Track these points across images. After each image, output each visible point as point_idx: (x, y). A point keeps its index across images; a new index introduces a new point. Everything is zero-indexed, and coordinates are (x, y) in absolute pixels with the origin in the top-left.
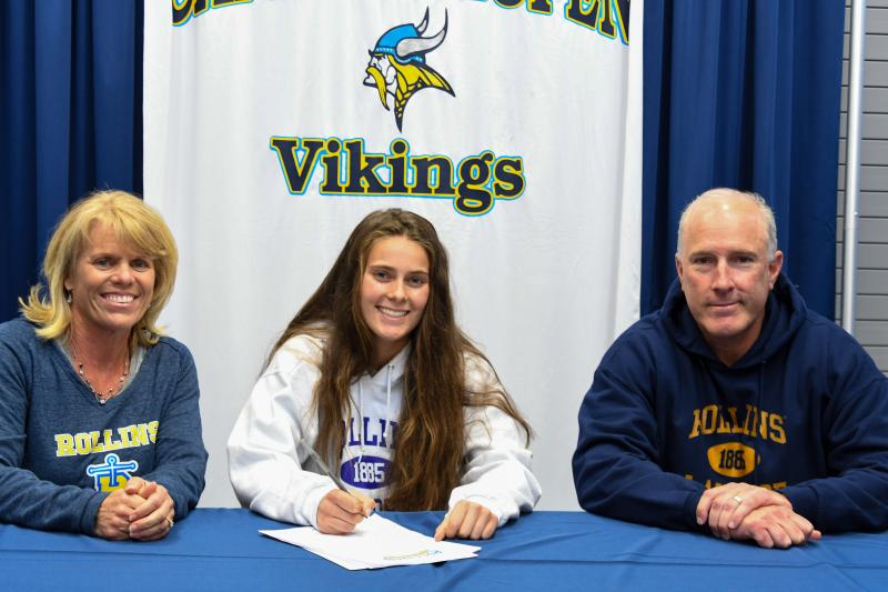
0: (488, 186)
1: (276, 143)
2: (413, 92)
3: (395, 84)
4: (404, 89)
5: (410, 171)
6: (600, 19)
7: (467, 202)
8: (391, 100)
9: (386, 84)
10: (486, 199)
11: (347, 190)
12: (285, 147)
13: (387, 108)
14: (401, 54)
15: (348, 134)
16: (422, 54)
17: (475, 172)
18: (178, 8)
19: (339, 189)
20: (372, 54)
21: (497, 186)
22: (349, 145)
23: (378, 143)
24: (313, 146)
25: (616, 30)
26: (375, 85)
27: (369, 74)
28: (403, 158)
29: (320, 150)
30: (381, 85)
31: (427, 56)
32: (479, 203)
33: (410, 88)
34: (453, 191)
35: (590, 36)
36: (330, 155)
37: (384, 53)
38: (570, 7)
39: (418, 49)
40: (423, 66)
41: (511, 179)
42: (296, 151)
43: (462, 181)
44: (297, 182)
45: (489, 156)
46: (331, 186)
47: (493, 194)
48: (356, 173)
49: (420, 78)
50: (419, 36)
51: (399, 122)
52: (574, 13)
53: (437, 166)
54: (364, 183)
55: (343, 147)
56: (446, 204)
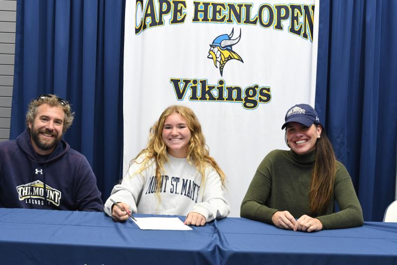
0: (256, 98)
1: (172, 80)
2: (227, 61)
3: (220, 58)
4: (223, 60)
5: (225, 92)
6: (302, 32)
7: (247, 104)
8: (218, 64)
9: (217, 58)
10: (255, 104)
11: (200, 99)
12: (176, 82)
13: (217, 67)
14: (222, 46)
15: (200, 78)
16: (231, 46)
17: (251, 92)
18: (137, 28)
19: (197, 99)
20: (211, 46)
21: (260, 98)
22: (201, 82)
23: (213, 81)
24: (187, 82)
25: (308, 37)
26: (212, 58)
27: (210, 54)
28: (222, 87)
29: (190, 83)
30: (215, 58)
31: (233, 47)
32: (253, 105)
33: (226, 59)
35: (299, 38)
36: (194, 85)
37: (216, 46)
38: (290, 28)
39: (229, 44)
40: (231, 51)
41: (266, 95)
42: (180, 84)
43: (246, 96)
44: (180, 96)
45: (257, 86)
46: (194, 97)
47: (258, 101)
48: (204, 92)
49: (230, 55)
50: (230, 39)
51: (221, 73)
52: (292, 30)
53: (236, 90)
54: (207, 96)
55: (199, 82)
56: (239, 105)
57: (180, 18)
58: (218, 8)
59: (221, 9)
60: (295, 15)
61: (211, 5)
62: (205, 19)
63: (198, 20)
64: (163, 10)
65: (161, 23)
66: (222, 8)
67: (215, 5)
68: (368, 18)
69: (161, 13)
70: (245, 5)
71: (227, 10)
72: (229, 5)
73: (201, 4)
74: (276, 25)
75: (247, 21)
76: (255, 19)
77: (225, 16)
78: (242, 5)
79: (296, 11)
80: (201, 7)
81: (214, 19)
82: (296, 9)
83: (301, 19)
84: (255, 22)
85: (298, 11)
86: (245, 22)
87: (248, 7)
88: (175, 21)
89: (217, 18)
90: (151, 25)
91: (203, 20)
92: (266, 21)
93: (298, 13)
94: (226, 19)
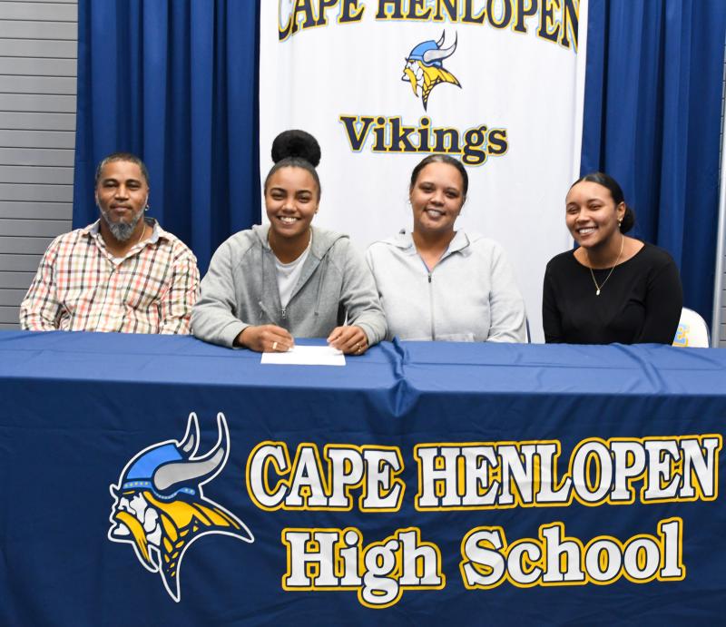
0: (484, 147)
1: (343, 118)
2: (434, 85)
3: (422, 80)
4: (428, 83)
5: (432, 138)
6: (560, 37)
7: (469, 158)
8: (419, 91)
9: (417, 80)
10: (482, 156)
11: (391, 149)
12: (349, 122)
13: (417, 95)
14: (426, 60)
15: (389, 114)
16: (440, 60)
17: (475, 138)
18: (282, 30)
19: (385, 149)
20: (407, 60)
21: (490, 147)
22: (391, 120)
23: (411, 120)
24: (367, 121)
25: (571, 44)
26: (409, 81)
27: (405, 73)
28: (427, 129)
29: (372, 123)
30: (413, 80)
31: (443, 61)
32: (477, 159)
33: (433, 82)
34: (460, 151)
35: (555, 47)
36: (378, 126)
37: (415, 60)
38: (540, 29)
39: (438, 57)
40: (440, 68)
41: (499, 143)
42: (356, 124)
43: (466, 144)
44: (356, 144)
45: (484, 128)
46: (379, 147)
47: (487, 152)
48: (396, 138)
49: (438, 76)
50: (438, 48)
51: (425, 105)
52: (543, 33)
53: (449, 135)
54: (402, 145)
55: (387, 122)
57: (354, 12)
60: (548, 9)
62: (397, 15)
63: (385, 17)
64: (326, 1)
65: (322, 21)
68: (670, 14)
69: (323, 5)
74: (516, 24)
75: (468, 18)
76: (481, 14)
77: (430, 10)
79: (550, 1)
81: (412, 15)
83: (558, 14)
84: (480, 20)
85: (553, 2)
86: (464, 20)
88: (346, 18)
89: (417, 14)
90: (306, 25)
91: (393, 17)
92: (498, 18)
93: (552, 5)
94: (433, 14)
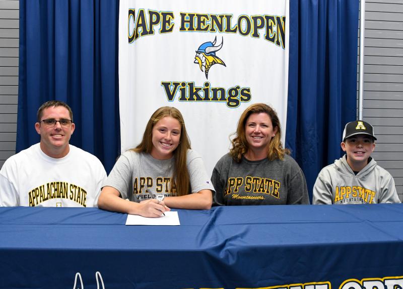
0: (238, 97)
1: (163, 83)
2: (211, 65)
3: (205, 63)
4: (208, 64)
5: (211, 93)
6: (276, 40)
7: (230, 103)
8: (204, 68)
9: (202, 63)
10: (237, 102)
11: (189, 100)
12: (166, 85)
13: (202, 71)
14: (207, 52)
15: (188, 80)
16: (214, 52)
17: (233, 93)
18: (130, 38)
19: (186, 99)
20: (197, 52)
21: (241, 98)
22: (189, 84)
23: (199, 83)
24: (176, 84)
25: (281, 44)
26: (198, 63)
27: (196, 59)
28: (208, 88)
29: (179, 86)
30: (200, 63)
31: (216, 52)
32: (235, 104)
34: (226, 100)
35: (273, 45)
36: (182, 87)
38: (266, 35)
39: (213, 50)
40: (214, 56)
41: (247, 95)
42: (170, 86)
43: (229, 96)
44: (171, 97)
45: (238, 87)
46: (183, 98)
47: (240, 101)
48: (192, 94)
49: (213, 61)
50: (213, 46)
51: (207, 76)
53: (220, 91)
54: (195, 97)
55: (187, 85)
56: (224, 104)
57: (168, 27)
58: (202, 19)
59: (204, 19)
60: (270, 25)
61: (195, 16)
62: (191, 29)
63: (185, 29)
64: (153, 21)
65: (151, 32)
66: (206, 19)
67: (199, 16)
68: (331, 28)
69: (152, 23)
70: (226, 16)
71: (210, 20)
72: (211, 16)
73: (187, 15)
74: (253, 33)
75: (228, 30)
76: (235, 28)
77: (208, 26)
78: (223, 16)
79: (270, 21)
80: (187, 18)
81: (199, 29)
82: (270, 20)
83: (275, 28)
84: (235, 31)
85: (272, 21)
86: (226, 31)
87: (229, 17)
88: (164, 30)
89: (202, 28)
90: (142, 34)
92: (244, 30)
93: (271, 23)
94: (210, 28)
